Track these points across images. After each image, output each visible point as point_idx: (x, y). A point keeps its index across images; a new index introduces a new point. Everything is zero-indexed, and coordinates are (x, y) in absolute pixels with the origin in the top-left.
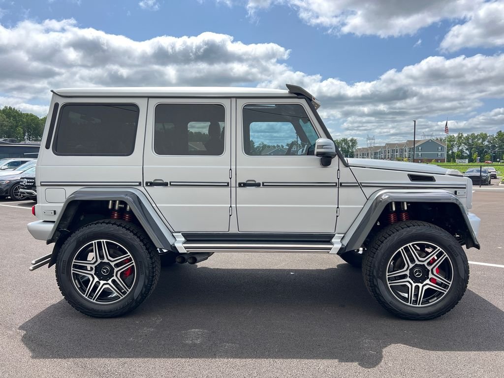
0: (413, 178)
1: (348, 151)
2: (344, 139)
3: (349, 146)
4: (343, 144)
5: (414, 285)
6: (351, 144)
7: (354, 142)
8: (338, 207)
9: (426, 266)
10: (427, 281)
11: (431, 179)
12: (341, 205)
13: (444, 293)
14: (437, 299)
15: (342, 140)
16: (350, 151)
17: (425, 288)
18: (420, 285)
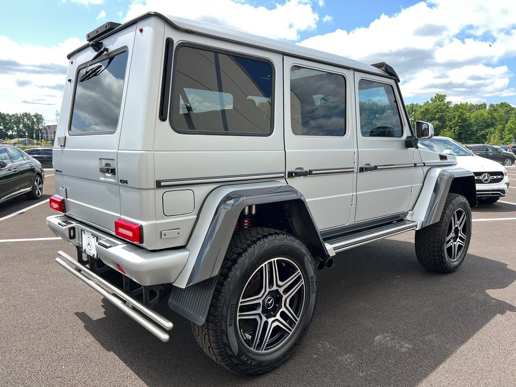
1: (33, 128)
2: (26, 113)
3: (33, 123)
4: (26, 120)
6: (35, 120)
7: (39, 118)
8: (412, 187)
15: (23, 115)
16: (36, 128)
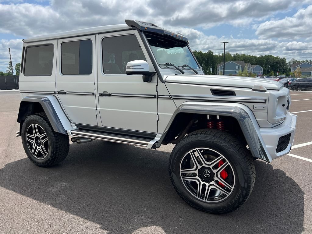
0: (215, 92)
5: (202, 183)
8: (158, 114)
9: (212, 169)
10: (213, 182)
11: (232, 93)
12: (160, 112)
13: (226, 195)
14: (221, 199)
17: (211, 187)
18: (207, 184)
